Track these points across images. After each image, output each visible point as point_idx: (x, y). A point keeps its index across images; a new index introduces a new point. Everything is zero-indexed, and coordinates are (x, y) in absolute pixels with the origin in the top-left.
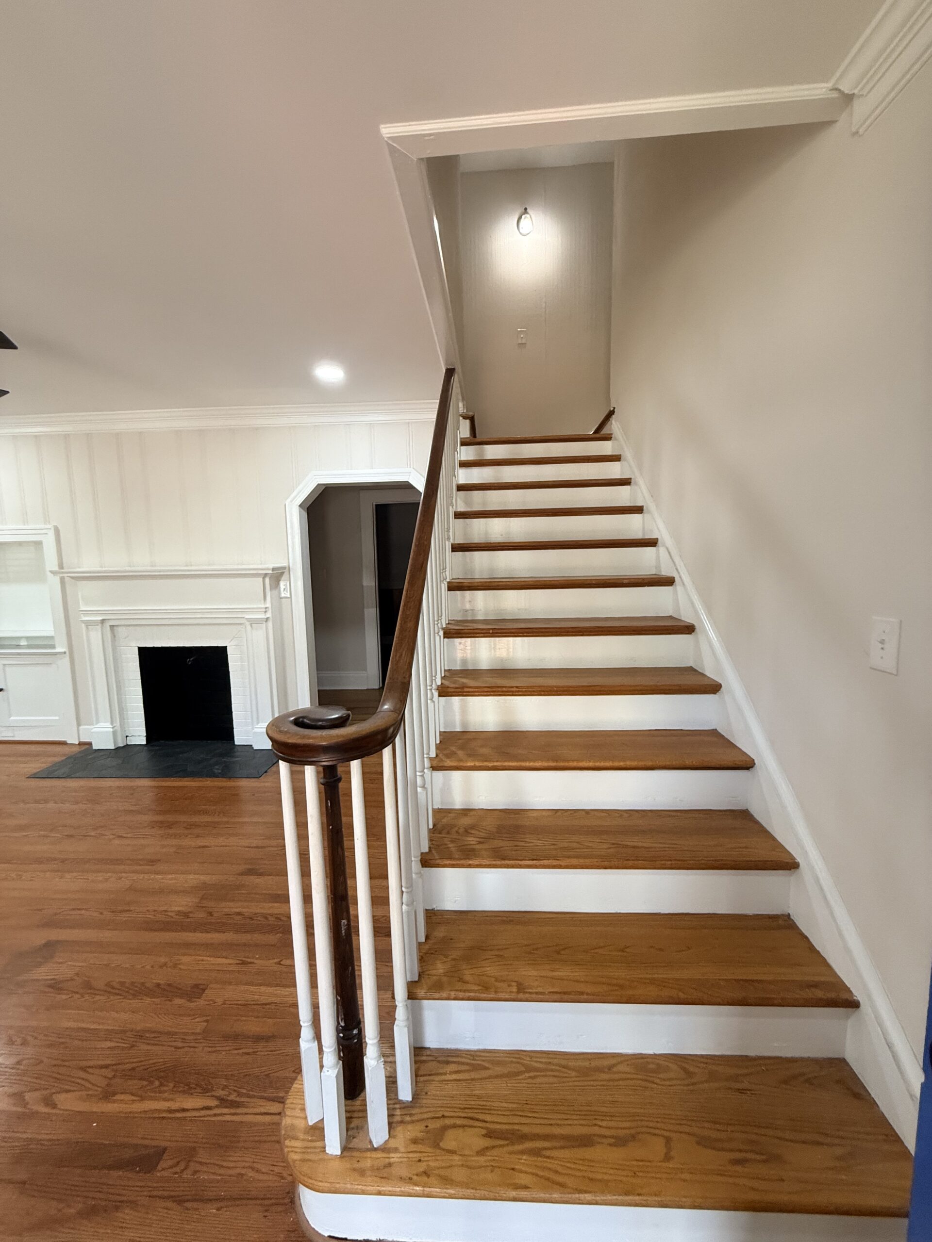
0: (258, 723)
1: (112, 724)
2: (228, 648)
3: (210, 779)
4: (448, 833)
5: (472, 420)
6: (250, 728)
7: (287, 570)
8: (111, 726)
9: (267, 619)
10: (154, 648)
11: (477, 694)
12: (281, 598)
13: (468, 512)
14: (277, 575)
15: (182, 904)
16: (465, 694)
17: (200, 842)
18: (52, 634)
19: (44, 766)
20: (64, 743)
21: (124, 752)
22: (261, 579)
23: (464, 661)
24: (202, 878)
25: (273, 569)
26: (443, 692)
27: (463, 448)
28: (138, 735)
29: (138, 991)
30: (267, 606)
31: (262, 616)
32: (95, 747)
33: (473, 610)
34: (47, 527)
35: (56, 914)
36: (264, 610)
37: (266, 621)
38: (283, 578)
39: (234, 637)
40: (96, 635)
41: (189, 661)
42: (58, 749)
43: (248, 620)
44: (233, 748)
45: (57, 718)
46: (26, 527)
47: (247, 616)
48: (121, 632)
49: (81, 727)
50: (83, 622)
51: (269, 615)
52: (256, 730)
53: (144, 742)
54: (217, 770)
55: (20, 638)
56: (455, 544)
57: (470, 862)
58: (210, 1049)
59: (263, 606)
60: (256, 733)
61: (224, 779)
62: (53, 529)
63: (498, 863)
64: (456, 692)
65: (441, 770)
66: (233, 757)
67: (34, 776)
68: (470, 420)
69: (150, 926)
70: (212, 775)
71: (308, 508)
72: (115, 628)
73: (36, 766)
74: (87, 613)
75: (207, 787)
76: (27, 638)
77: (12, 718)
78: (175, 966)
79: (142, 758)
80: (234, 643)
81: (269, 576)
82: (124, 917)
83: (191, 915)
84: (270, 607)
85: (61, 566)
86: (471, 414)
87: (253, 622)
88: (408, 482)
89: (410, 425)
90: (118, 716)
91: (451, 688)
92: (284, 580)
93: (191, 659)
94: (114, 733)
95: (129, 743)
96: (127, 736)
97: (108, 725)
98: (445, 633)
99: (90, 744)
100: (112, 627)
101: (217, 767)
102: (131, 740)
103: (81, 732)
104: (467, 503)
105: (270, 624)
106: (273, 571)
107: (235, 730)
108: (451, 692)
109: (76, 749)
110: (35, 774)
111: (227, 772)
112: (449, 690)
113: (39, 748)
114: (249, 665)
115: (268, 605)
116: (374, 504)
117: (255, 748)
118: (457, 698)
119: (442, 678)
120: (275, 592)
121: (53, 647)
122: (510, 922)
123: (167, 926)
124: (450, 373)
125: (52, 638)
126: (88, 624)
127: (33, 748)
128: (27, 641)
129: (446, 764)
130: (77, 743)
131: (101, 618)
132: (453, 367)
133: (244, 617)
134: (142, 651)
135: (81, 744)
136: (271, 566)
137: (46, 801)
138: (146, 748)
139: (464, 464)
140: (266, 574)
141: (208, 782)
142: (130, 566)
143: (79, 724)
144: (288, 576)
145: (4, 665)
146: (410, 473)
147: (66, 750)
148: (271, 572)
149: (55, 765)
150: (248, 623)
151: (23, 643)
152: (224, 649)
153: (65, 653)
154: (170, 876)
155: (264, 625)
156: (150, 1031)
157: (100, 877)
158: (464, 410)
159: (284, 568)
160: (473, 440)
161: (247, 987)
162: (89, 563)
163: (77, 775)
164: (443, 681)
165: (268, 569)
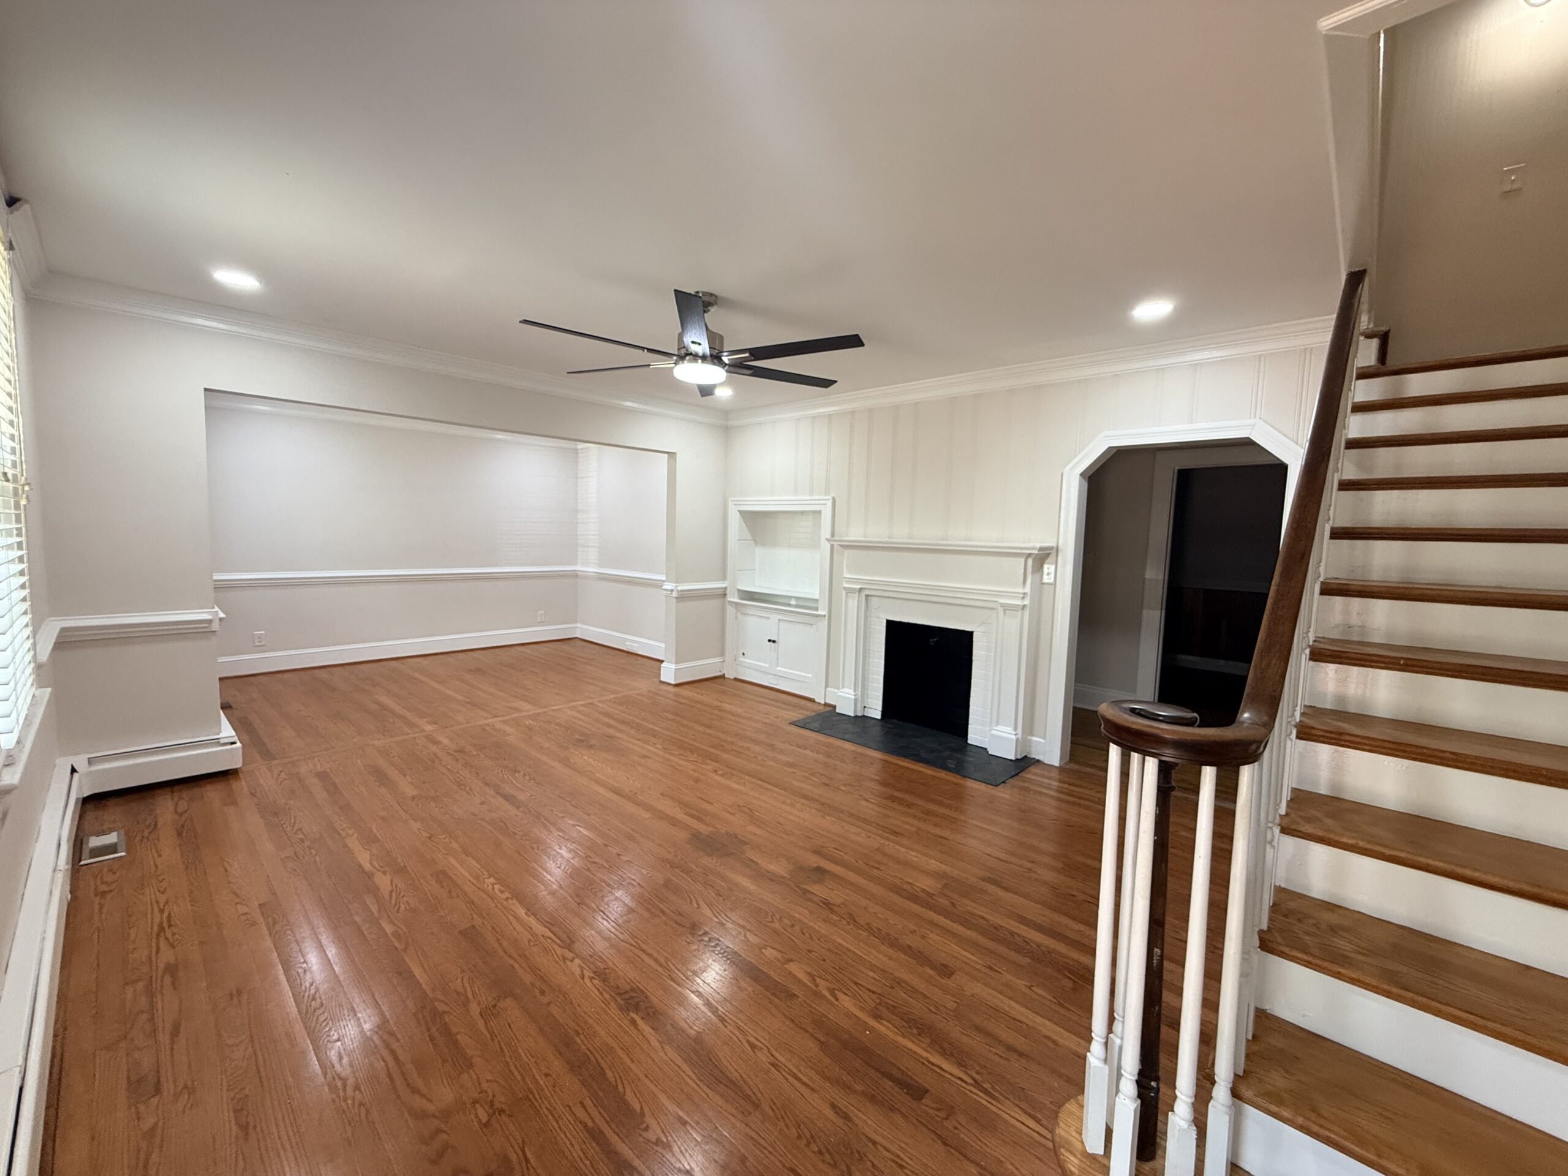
0: (997, 725)
1: (855, 691)
2: (975, 634)
3: (945, 772)
4: (1299, 920)
5: (1384, 339)
6: (987, 729)
7: (1054, 552)
8: (853, 693)
9: (1024, 606)
10: (900, 623)
11: (1367, 748)
12: (1043, 584)
13: (1363, 480)
14: (1043, 557)
15: (926, 883)
16: (1343, 743)
17: (937, 831)
18: (817, 597)
19: (801, 717)
20: (812, 701)
21: (862, 720)
22: (1023, 560)
23: (1341, 699)
24: (944, 867)
25: (1041, 549)
26: (1305, 733)
27: (1361, 382)
28: (875, 710)
29: (893, 943)
30: (1026, 591)
31: (1019, 602)
32: (838, 711)
33: (1363, 627)
34: (825, 498)
35: (822, 847)
36: (1022, 596)
37: (1023, 609)
38: (1049, 560)
39: (982, 623)
40: (853, 603)
41: (933, 641)
42: (809, 704)
43: (1002, 605)
44: (966, 747)
45: (810, 676)
46: (811, 498)
47: (1002, 601)
48: (874, 601)
49: (828, 689)
50: (845, 588)
51: (1027, 602)
52: (994, 732)
53: (879, 717)
54: (951, 764)
55: (791, 597)
56: (1337, 528)
57: (1342, 971)
58: (961, 1030)
59: (1021, 590)
60: (993, 736)
61: (958, 776)
62: (831, 501)
63: (1395, 990)
64: (1327, 738)
65: (1293, 836)
66: (965, 755)
67: (793, 723)
68: (1380, 339)
69: (898, 890)
70: (946, 768)
71: (1089, 477)
72: (869, 598)
73: (796, 715)
74: (850, 581)
75: (941, 779)
76: (797, 598)
77: (778, 668)
78: (923, 937)
79: (876, 731)
80: (981, 629)
81: (1033, 556)
82: (876, 872)
83: (934, 897)
84: (1029, 593)
85: (833, 535)
86: (1383, 329)
87: (1006, 608)
88: (1248, 438)
89: (1262, 360)
90: (860, 686)
91: (1318, 729)
92: (1049, 563)
93: (935, 640)
94: (856, 700)
95: (866, 714)
96: (865, 707)
97: (852, 692)
98: (1311, 653)
99: (834, 707)
100: (867, 596)
101: (950, 761)
102: (867, 712)
103: (827, 693)
104: (1360, 466)
105: (1027, 612)
106: (1039, 551)
107: (970, 726)
108: (1316, 735)
109: (821, 708)
110: (794, 722)
111: (960, 769)
112: (1314, 732)
113: (796, 700)
114: (995, 657)
115: (1028, 589)
116: (1177, 468)
117: (990, 753)
118: (1326, 746)
119: (1302, 714)
120: (1038, 576)
121: (817, 609)
122: (1408, 1087)
123: (913, 898)
124: (1355, 279)
125: (817, 601)
126: (849, 591)
127: (791, 698)
128: (796, 601)
129: (1302, 829)
130: (823, 702)
131: (859, 587)
132: (1362, 269)
133: (997, 602)
134: (890, 624)
135: (826, 705)
136: (1038, 545)
137: (806, 749)
138: (880, 723)
139: (1359, 408)
140: (1029, 555)
141: (943, 774)
142: (890, 538)
143: (827, 686)
144: (1055, 557)
145: (779, 620)
146: (1254, 425)
147: (815, 707)
148: (1036, 552)
149: (808, 717)
150: (1001, 610)
151: (793, 602)
152: (971, 634)
153: (825, 616)
154: (914, 854)
155: (1019, 613)
156: (905, 982)
157: (853, 829)
158: (1369, 323)
159: (1051, 548)
160: (1382, 369)
161: (995, 993)
162: (855, 534)
163: (826, 732)
164: (1303, 719)
165: (1034, 548)
